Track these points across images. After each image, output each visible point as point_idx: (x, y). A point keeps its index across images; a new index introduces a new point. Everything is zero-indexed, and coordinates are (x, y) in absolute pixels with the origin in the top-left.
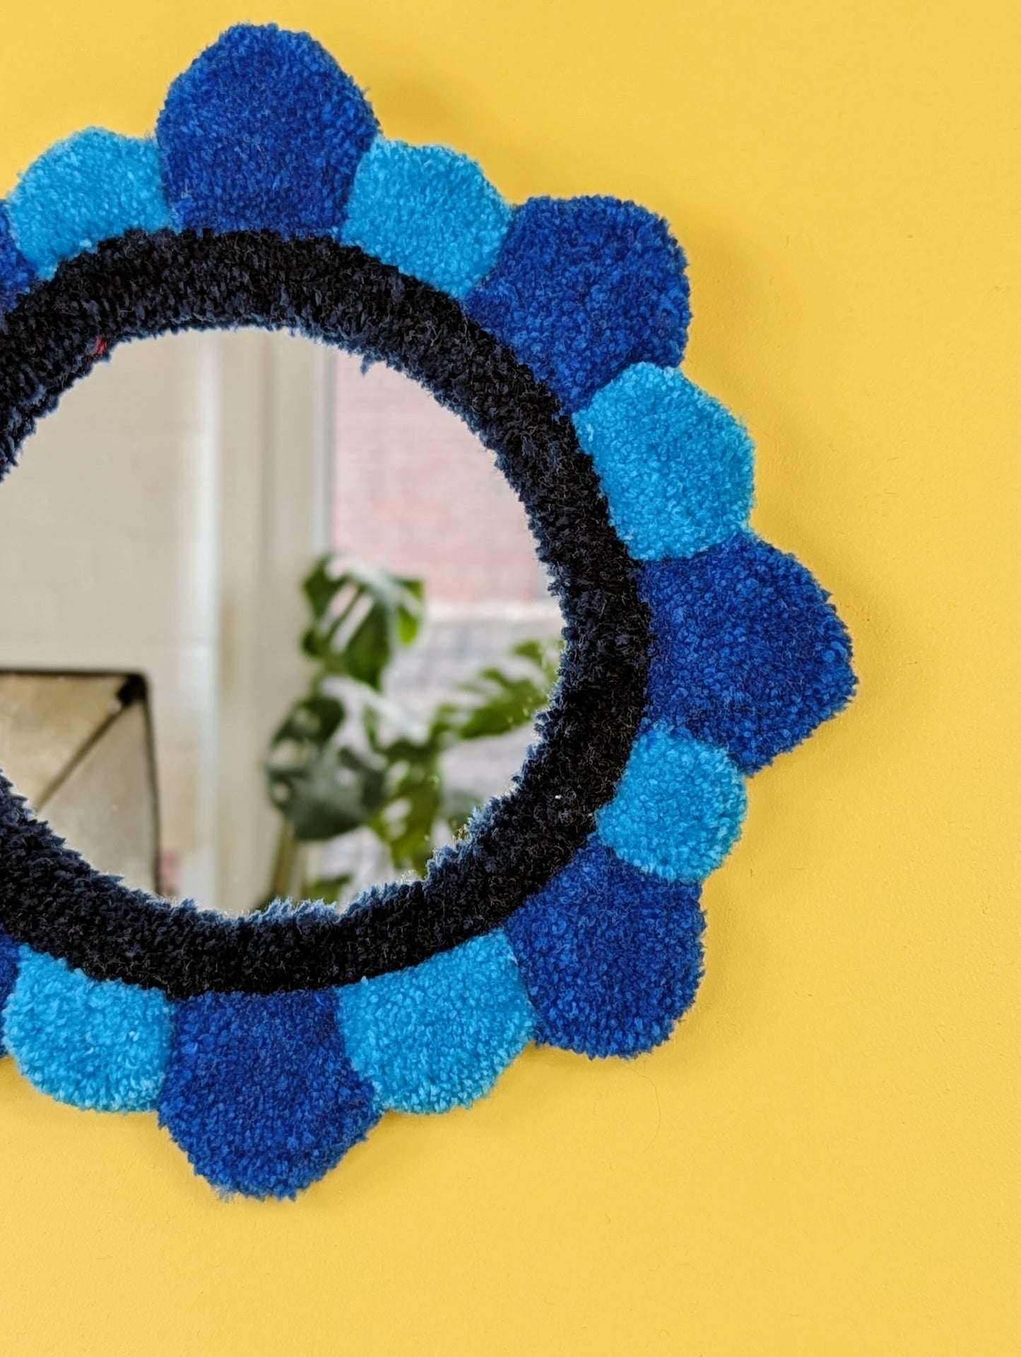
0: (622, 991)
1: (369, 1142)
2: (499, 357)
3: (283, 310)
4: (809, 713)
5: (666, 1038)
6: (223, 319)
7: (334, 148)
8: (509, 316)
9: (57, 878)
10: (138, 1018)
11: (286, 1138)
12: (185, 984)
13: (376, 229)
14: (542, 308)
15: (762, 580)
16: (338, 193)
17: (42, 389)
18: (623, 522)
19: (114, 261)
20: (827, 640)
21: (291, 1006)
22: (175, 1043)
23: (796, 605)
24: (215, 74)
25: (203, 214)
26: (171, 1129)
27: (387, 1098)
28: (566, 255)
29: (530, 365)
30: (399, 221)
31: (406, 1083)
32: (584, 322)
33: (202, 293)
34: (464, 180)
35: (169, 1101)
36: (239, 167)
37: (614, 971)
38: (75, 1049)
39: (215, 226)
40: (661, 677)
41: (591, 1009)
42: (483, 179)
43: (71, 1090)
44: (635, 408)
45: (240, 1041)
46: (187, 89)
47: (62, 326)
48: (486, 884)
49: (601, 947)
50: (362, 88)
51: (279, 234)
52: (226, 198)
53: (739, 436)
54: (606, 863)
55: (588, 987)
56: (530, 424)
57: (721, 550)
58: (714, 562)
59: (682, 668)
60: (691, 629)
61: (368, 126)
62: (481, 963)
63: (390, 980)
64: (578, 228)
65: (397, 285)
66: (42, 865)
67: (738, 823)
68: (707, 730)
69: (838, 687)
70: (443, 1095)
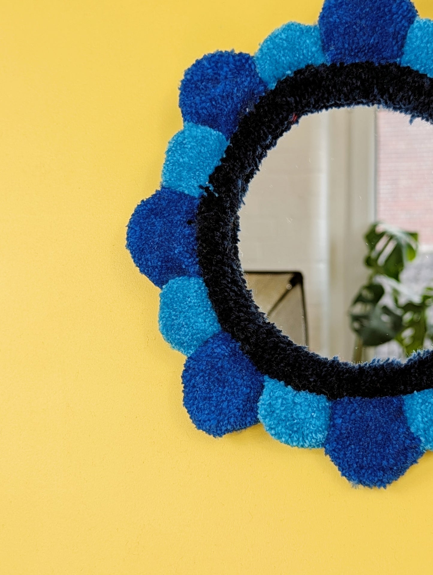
1: (419, 464)
3: (375, 96)
6: (348, 102)
7: (398, 23)
9: (279, 347)
10: (316, 408)
11: (382, 461)
12: (335, 393)
16: (400, 43)
17: (270, 137)
19: (301, 79)
21: (383, 404)
22: (332, 418)
25: (340, 56)
26: (330, 456)
27: (427, 445)
30: (427, 53)
33: (339, 91)
35: (329, 444)
36: (355, 34)
38: (289, 420)
39: (345, 61)
43: (287, 438)
45: (360, 418)
47: (279, 109)
51: (373, 63)
52: (350, 48)
61: (413, 13)
63: (427, 393)
65: (427, 82)
66: (273, 341)
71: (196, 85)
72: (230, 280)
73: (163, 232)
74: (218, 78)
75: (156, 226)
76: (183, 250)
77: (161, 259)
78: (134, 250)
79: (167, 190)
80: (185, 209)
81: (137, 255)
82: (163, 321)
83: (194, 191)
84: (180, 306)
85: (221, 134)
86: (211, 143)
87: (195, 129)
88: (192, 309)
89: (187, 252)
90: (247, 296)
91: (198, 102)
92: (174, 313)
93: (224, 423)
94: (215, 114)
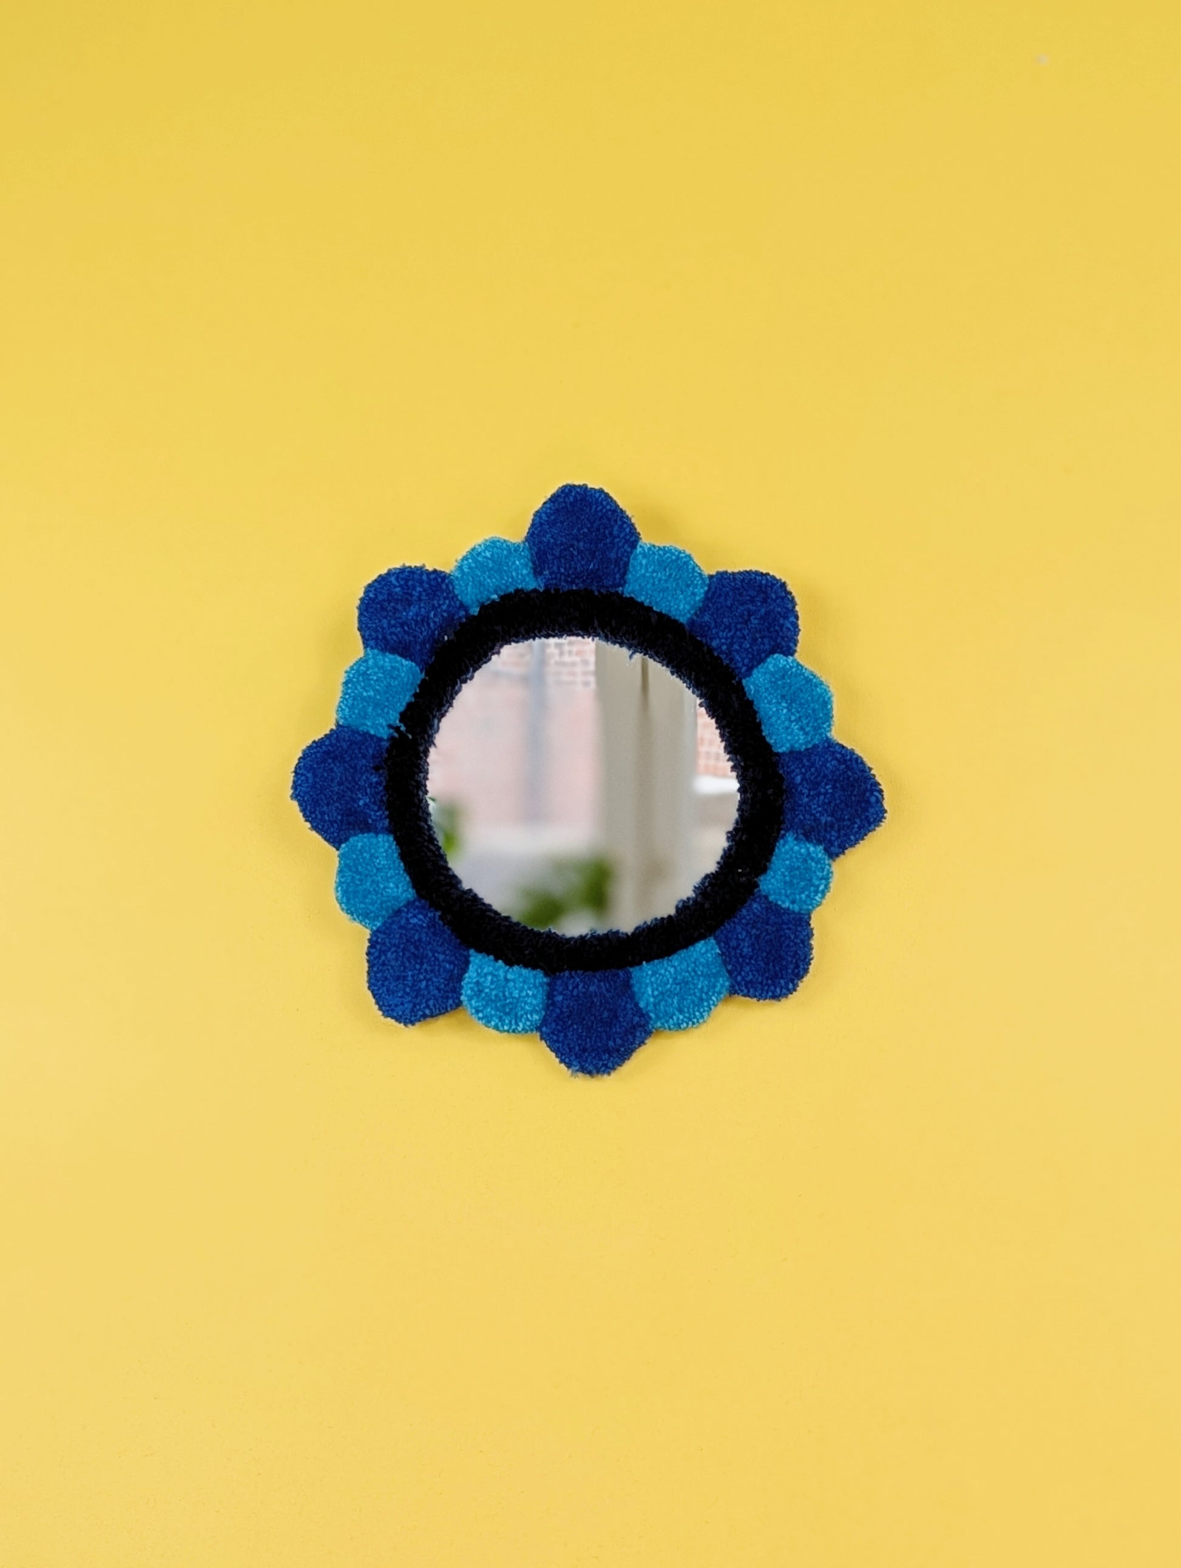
0: (774, 966)
1: (647, 1045)
2: (705, 652)
3: (593, 629)
4: (863, 828)
5: (795, 991)
6: (562, 633)
7: (619, 548)
8: (710, 632)
9: (487, 915)
10: (532, 985)
11: (607, 1041)
12: (555, 967)
13: (642, 589)
14: (726, 627)
15: (839, 762)
16: (622, 571)
17: (472, 670)
18: (769, 734)
19: (509, 605)
20: (872, 791)
21: (608, 977)
22: (550, 996)
23: (856, 774)
24: (557, 511)
25: (554, 582)
26: (547, 1040)
27: (657, 1022)
28: (738, 601)
29: (721, 656)
30: (653, 584)
31: (667, 1014)
32: (748, 634)
33: (554, 622)
34: (685, 563)
35: (546, 1026)
36: (572, 558)
37: (769, 956)
38: (500, 1000)
39: (560, 587)
40: (789, 810)
41: (759, 975)
42: (694, 562)
43: (497, 1021)
44: (774, 677)
45: (584, 994)
46: (542, 518)
48: (705, 915)
49: (763, 944)
50: (630, 516)
51: (593, 591)
52: (566, 573)
53: (825, 690)
54: (764, 903)
55: (757, 964)
56: (721, 685)
57: (818, 747)
58: (815, 753)
59: (800, 806)
60: (804, 786)
61: (635, 536)
62: (703, 954)
63: (656, 964)
64: (743, 587)
65: (653, 616)
66: (479, 909)
67: (829, 883)
68: (813, 837)
69: (878, 815)
70: (685, 1020)
71: (381, 605)
72: (426, 838)
73: (344, 779)
74: (410, 598)
75: (334, 772)
76: (370, 802)
77: (341, 812)
78: (304, 802)
79: (346, 729)
80: (370, 752)
81: (309, 808)
82: (341, 888)
83: (381, 730)
84: (366, 869)
85: (414, 664)
86: (402, 675)
87: (381, 657)
88: (381, 872)
89: (374, 803)
91: (385, 625)
92: (358, 876)
93: (422, 1007)
94: (407, 641)
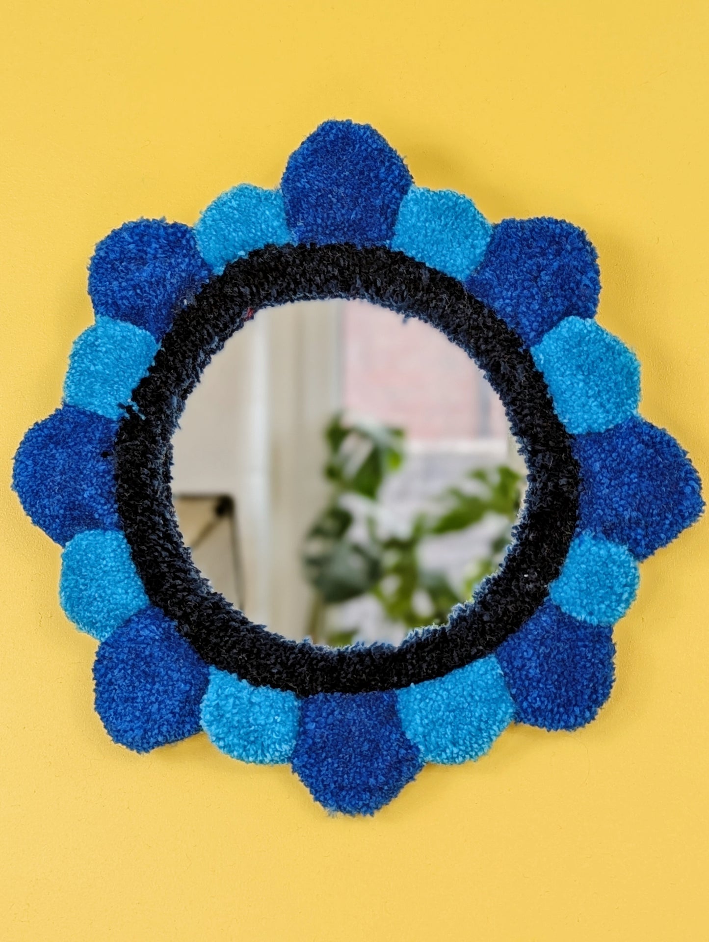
0: (566, 691)
1: (417, 782)
2: (486, 315)
3: (358, 289)
4: (676, 524)
5: (593, 719)
6: (321, 295)
7: (387, 194)
8: (492, 291)
9: (230, 626)
10: (280, 708)
11: (368, 779)
12: (307, 688)
13: (412, 241)
14: (511, 285)
15: (647, 445)
17: (217, 339)
18: (563, 411)
19: (259, 264)
20: (686, 480)
21: (369, 701)
22: (302, 723)
23: (667, 459)
24: (316, 151)
25: (310, 234)
26: (299, 774)
27: (427, 755)
28: (526, 254)
29: (505, 319)
30: (426, 236)
31: (439, 746)
32: (537, 293)
33: (310, 281)
34: (464, 210)
35: (298, 757)
36: (331, 206)
37: (561, 679)
38: (243, 727)
39: (317, 241)
40: (586, 503)
41: (549, 702)
42: (475, 209)
43: (241, 751)
44: (568, 344)
45: (340, 722)
46: (299, 160)
47: (228, 301)
48: (484, 628)
49: (554, 665)
50: (402, 156)
51: (355, 245)
52: (324, 225)
53: (631, 359)
54: (555, 615)
55: (546, 688)
56: (506, 354)
57: (622, 427)
58: (617, 434)
59: (599, 498)
60: (604, 475)
61: (407, 180)
62: (482, 675)
63: (428, 685)
64: (532, 237)
65: (425, 274)
66: (221, 619)
67: (634, 590)
68: (614, 535)
69: (694, 508)
70: (461, 753)
71: (113, 265)
72: (161, 535)
73: (67, 467)
74: (144, 257)
75: (56, 459)
76: (96, 493)
77: (64, 506)
78: (24, 493)
79: (72, 409)
80: (98, 436)
81: (28, 500)
82: (66, 592)
83: (111, 411)
84: (91, 572)
85: (148, 333)
86: (135, 345)
87: (112, 326)
88: (109, 576)
89: (101, 495)
90: (185, 556)
91: (116, 289)
92: (83, 580)
93: (154, 733)
94: (141, 306)
